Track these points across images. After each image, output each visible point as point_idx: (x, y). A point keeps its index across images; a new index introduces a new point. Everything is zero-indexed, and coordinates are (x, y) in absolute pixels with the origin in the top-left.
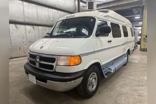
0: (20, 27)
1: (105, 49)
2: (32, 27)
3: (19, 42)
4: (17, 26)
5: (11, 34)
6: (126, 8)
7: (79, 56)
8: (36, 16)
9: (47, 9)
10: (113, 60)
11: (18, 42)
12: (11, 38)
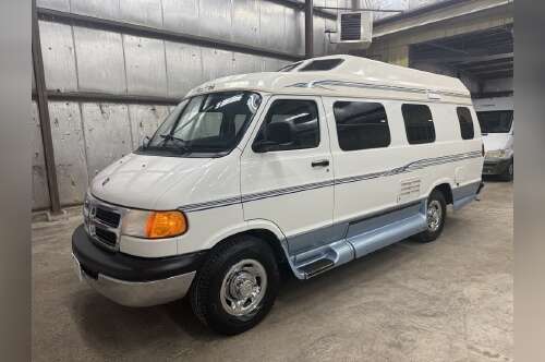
0: (114, 112)
1: (303, 188)
2: (150, 108)
3: (111, 155)
4: (104, 109)
5: (87, 132)
6: (485, 26)
7: (177, 210)
8: (161, 73)
9: (196, 50)
10: (344, 223)
11: (106, 155)
12: (88, 145)
